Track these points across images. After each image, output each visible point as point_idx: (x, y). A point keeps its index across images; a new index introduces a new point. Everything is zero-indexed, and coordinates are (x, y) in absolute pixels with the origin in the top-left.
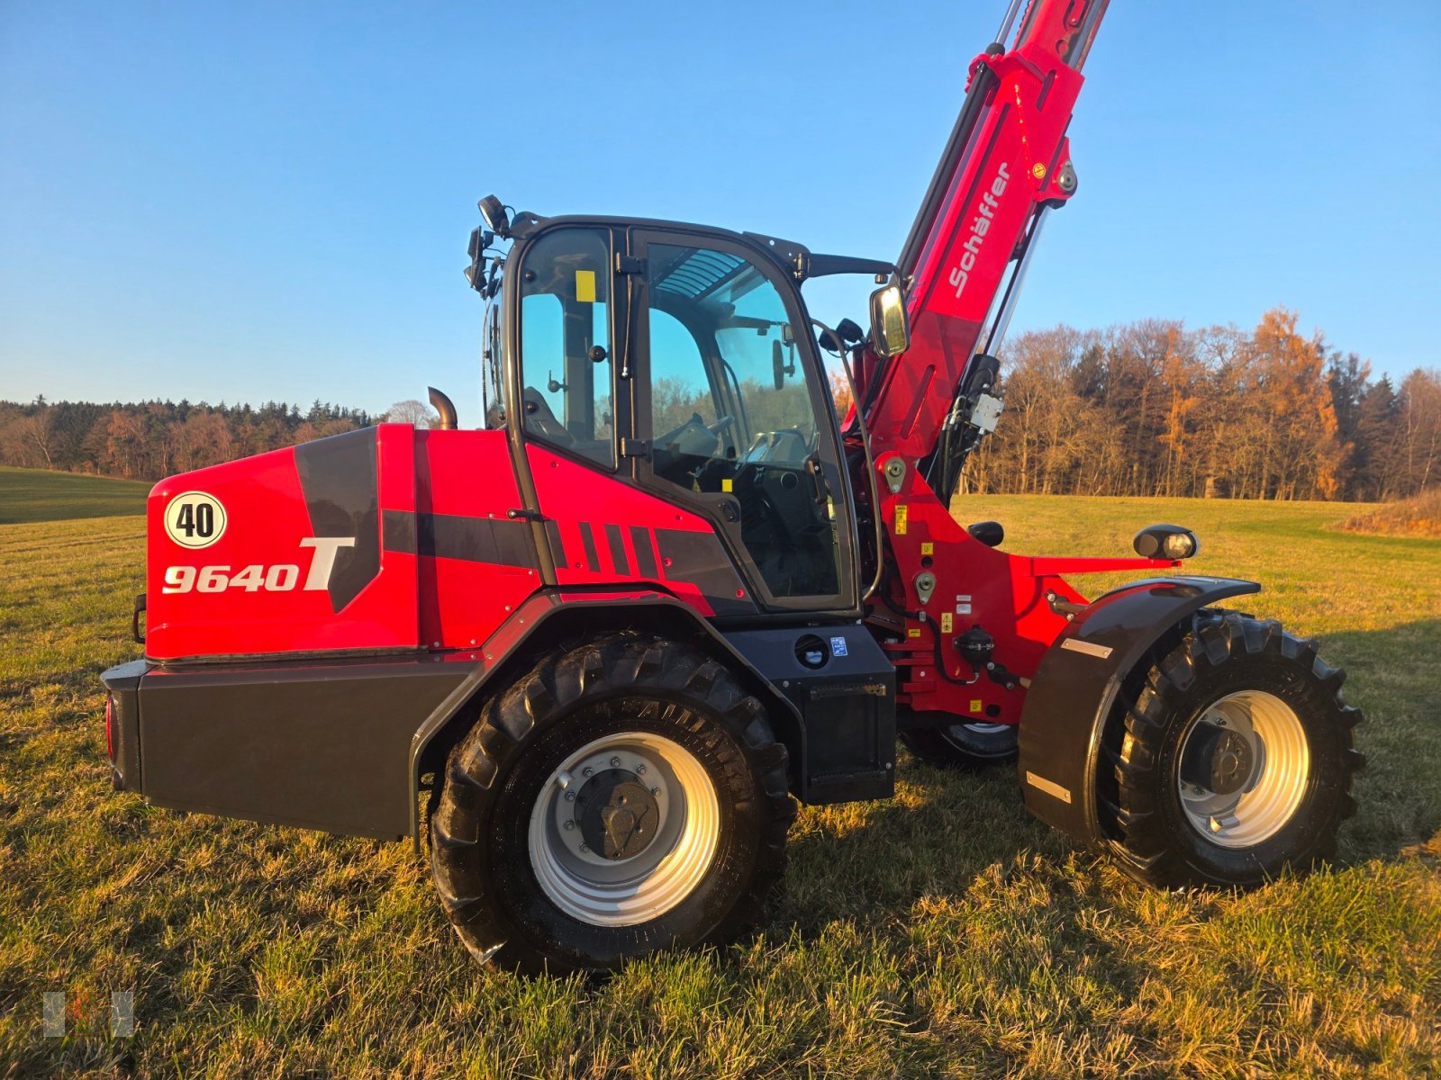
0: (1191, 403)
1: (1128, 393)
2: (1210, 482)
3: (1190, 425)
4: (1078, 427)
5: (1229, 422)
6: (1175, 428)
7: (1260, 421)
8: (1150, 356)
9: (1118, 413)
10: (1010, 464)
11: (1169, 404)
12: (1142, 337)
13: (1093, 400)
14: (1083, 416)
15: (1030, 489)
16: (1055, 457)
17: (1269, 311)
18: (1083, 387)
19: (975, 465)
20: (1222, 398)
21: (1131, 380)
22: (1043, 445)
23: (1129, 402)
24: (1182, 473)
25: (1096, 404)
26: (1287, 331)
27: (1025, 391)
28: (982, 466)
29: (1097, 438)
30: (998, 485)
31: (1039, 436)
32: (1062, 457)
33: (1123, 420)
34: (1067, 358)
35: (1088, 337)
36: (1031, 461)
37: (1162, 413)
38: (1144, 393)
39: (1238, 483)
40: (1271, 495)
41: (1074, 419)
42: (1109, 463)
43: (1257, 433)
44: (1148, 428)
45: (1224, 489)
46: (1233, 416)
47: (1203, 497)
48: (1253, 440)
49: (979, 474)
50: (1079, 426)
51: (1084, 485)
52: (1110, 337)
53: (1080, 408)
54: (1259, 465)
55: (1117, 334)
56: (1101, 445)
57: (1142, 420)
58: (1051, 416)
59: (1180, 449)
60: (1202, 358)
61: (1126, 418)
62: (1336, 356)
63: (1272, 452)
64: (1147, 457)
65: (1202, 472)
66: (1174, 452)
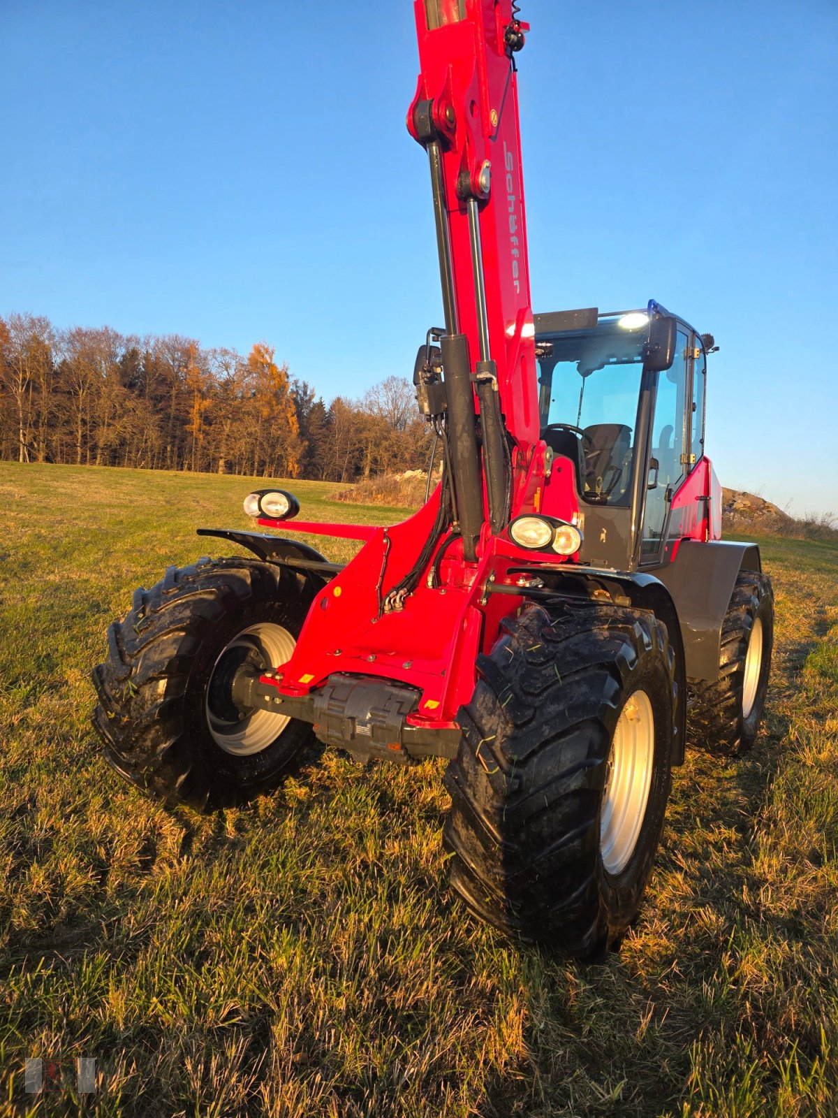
0: (207, 403)
1: (162, 390)
2: (221, 462)
3: (207, 420)
4: (125, 413)
5: (234, 420)
6: (197, 422)
7: (254, 422)
8: (177, 363)
9: (155, 406)
10: (67, 439)
11: (192, 402)
12: (172, 349)
13: (136, 392)
14: (129, 404)
15: (83, 461)
16: (105, 436)
17: (257, 343)
18: (126, 380)
19: (35, 439)
20: (229, 402)
21: (165, 380)
22: (95, 425)
23: (162, 397)
24: (203, 454)
25: (139, 396)
26: (269, 361)
27: (78, 379)
28: (41, 438)
29: (139, 422)
30: (55, 456)
31: (92, 417)
32: (112, 436)
33: (158, 412)
34: (113, 355)
35: (129, 340)
36: (84, 436)
37: (187, 408)
38: (174, 392)
39: (240, 465)
40: (260, 473)
41: (121, 405)
42: (149, 444)
43: (251, 430)
44: (176, 418)
45: (230, 468)
46: (236, 415)
47: (217, 472)
48: (250, 434)
49: (39, 445)
50: (126, 412)
51: (130, 459)
52: (147, 344)
53: (126, 398)
54: (252, 452)
55: (152, 343)
56: (143, 429)
57: (172, 411)
58: (102, 401)
59: (201, 436)
60: (214, 371)
61: (161, 410)
62: (296, 382)
63: (261, 444)
64: (177, 442)
65: (217, 455)
66: (196, 439)
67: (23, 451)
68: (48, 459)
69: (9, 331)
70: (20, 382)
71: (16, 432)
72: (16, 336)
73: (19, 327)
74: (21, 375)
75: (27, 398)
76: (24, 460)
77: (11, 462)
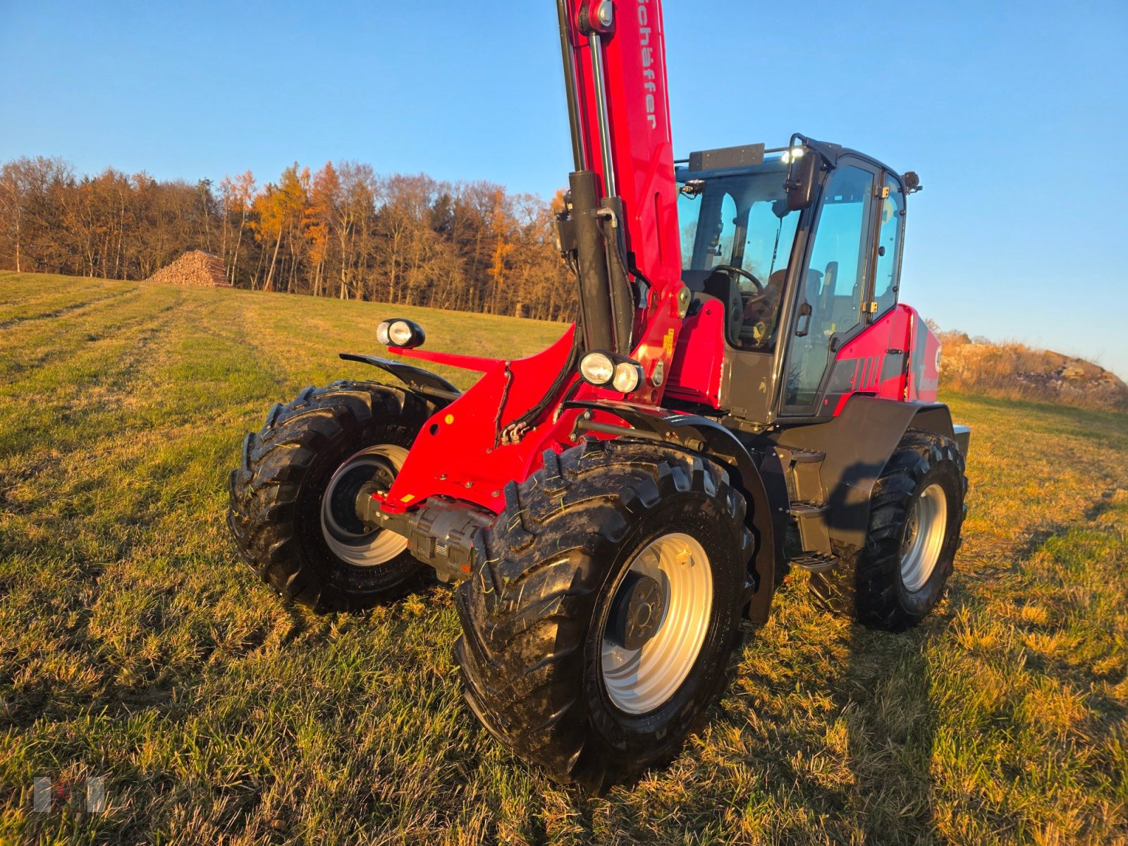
0: (509, 248)
1: (468, 235)
2: (519, 306)
3: (508, 265)
4: (433, 255)
5: (533, 265)
6: (498, 266)
7: (551, 267)
8: (484, 208)
9: (461, 249)
10: (382, 279)
11: (495, 246)
12: (479, 194)
13: (445, 236)
14: (438, 248)
15: (395, 300)
16: (415, 277)
17: (560, 189)
18: (437, 224)
19: (354, 278)
20: (530, 247)
21: (471, 225)
22: (407, 267)
23: (468, 241)
24: (502, 298)
25: (447, 240)
27: (394, 222)
28: (360, 277)
29: (446, 265)
30: (371, 294)
31: (405, 259)
32: (421, 277)
33: (463, 255)
34: (426, 200)
35: (442, 186)
36: (397, 277)
37: (490, 252)
38: (479, 236)
39: (536, 309)
40: (555, 318)
41: (430, 248)
42: (454, 286)
43: (549, 275)
44: (480, 262)
45: (527, 312)
46: (535, 261)
47: (514, 315)
48: (547, 279)
49: (357, 284)
50: (435, 255)
51: (436, 300)
52: (457, 189)
53: (435, 241)
54: (549, 297)
55: (462, 188)
56: (449, 272)
57: (477, 255)
58: (414, 244)
59: (501, 280)
60: (517, 216)
61: (466, 253)
63: (557, 289)
64: (480, 284)
65: (515, 299)
66: (497, 283)
67: (344, 289)
68: (365, 298)
69: (338, 178)
70: (345, 225)
71: (339, 272)
72: (344, 182)
73: (347, 174)
74: (346, 219)
75: (350, 240)
76: (345, 298)
77: (333, 299)
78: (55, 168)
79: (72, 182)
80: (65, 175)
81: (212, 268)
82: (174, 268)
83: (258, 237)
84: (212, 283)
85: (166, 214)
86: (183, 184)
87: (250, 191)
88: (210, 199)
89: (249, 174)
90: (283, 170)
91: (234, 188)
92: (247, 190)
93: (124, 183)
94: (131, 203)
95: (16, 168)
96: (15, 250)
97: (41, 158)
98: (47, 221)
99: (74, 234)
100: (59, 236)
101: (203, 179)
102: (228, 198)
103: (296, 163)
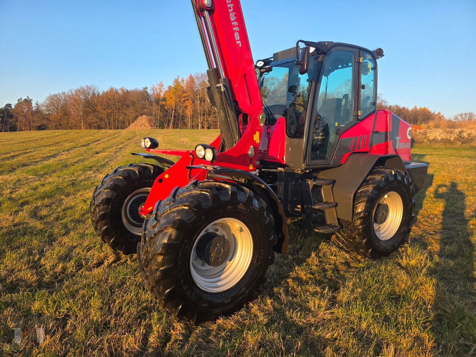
67: (200, 126)
68: (209, 128)
69: (195, 80)
70: (198, 99)
71: (197, 118)
72: (197, 81)
73: (198, 78)
74: (199, 96)
75: (201, 105)
76: (200, 129)
77: (196, 130)
78: (92, 89)
79: (99, 93)
80: (96, 91)
81: (149, 121)
82: (136, 123)
83: (166, 107)
84: (150, 128)
85: (132, 102)
86: (138, 89)
87: (162, 89)
88: (148, 94)
89: (161, 82)
90: (174, 79)
91: (156, 89)
92: (161, 89)
93: (117, 92)
94: (120, 99)
95: (79, 90)
96: (81, 122)
97: (87, 86)
98: (91, 109)
99: (101, 114)
100: (96, 115)
101: (144, 87)
102: (154, 93)
103: (178, 76)
